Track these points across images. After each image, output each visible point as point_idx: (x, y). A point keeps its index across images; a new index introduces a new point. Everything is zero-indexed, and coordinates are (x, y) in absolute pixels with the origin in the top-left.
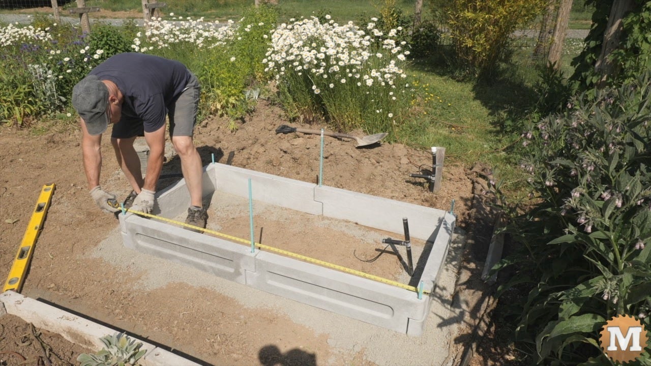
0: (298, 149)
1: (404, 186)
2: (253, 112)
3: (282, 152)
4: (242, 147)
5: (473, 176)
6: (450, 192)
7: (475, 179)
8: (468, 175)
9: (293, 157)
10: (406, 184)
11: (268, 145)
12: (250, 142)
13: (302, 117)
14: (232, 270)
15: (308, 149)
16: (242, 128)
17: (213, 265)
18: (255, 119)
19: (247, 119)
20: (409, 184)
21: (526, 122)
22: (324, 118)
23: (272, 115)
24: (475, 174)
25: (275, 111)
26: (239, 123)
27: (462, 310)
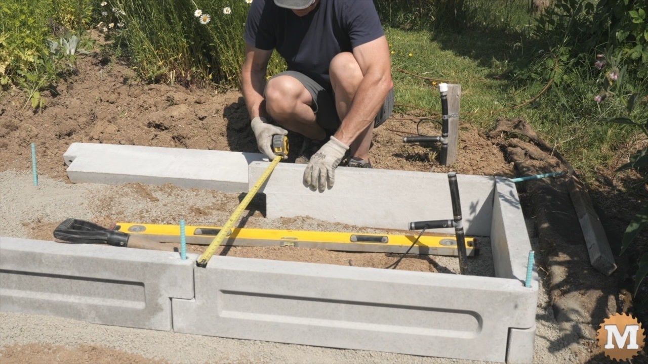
0: (184, 121)
1: (393, 161)
2: (73, 76)
3: (153, 129)
4: (69, 130)
5: (501, 139)
6: (474, 162)
7: (506, 143)
8: (492, 138)
9: (176, 134)
10: (396, 159)
11: (122, 122)
12: (83, 120)
13: (172, 76)
14: (140, 305)
15: (201, 119)
16: (54, 105)
17: (97, 301)
18: (77, 87)
19: (62, 87)
20: (399, 159)
21: (550, 63)
22: (210, 76)
23: (109, 79)
24: (502, 135)
25: (114, 72)
26: (46, 96)
27: (573, 323)
